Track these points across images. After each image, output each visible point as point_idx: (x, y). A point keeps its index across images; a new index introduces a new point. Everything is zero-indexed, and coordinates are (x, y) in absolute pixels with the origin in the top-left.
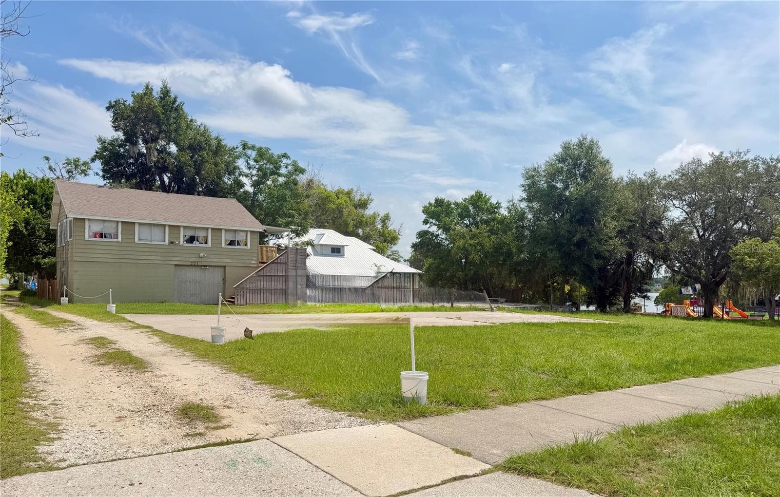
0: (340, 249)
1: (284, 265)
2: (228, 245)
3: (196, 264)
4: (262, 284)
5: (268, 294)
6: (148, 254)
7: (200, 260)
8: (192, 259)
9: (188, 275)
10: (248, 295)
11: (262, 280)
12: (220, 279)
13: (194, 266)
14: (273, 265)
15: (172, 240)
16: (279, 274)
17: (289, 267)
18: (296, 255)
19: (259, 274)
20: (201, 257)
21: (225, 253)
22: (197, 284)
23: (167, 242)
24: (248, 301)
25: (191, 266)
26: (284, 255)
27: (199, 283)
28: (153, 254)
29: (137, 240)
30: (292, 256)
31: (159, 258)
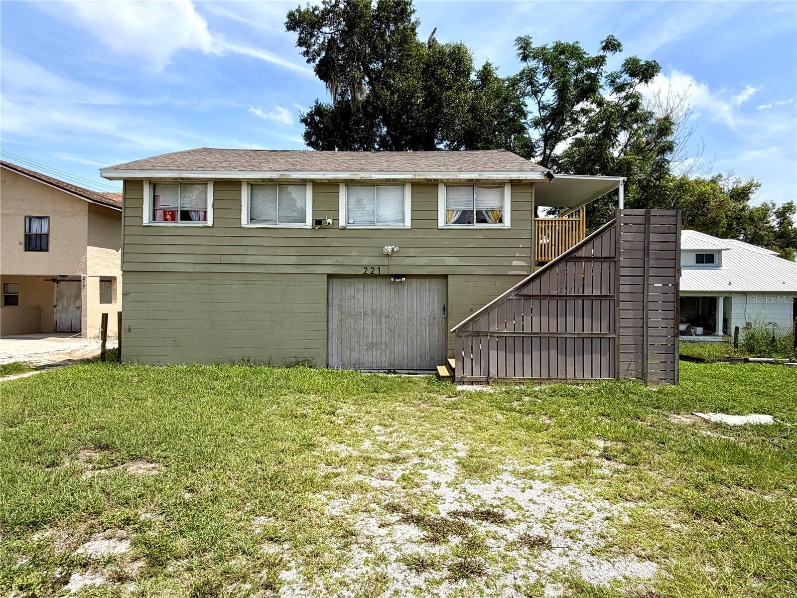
0: (713, 255)
1: (606, 265)
2: (455, 222)
3: (376, 272)
4: (534, 323)
5: (553, 353)
6: (270, 251)
7: (386, 261)
8: (366, 261)
9: (361, 300)
10: (493, 354)
11: (536, 311)
12: (436, 306)
13: (372, 276)
14: (570, 264)
15: (319, 218)
16: (588, 292)
17: (623, 272)
18: (646, 233)
19: (525, 291)
20: (387, 255)
21: (446, 243)
22: (383, 320)
23: (309, 223)
24: (493, 371)
25: (365, 276)
26: (606, 236)
27: (387, 316)
28: (280, 251)
29: (244, 222)
30: (630, 237)
31: (293, 260)
